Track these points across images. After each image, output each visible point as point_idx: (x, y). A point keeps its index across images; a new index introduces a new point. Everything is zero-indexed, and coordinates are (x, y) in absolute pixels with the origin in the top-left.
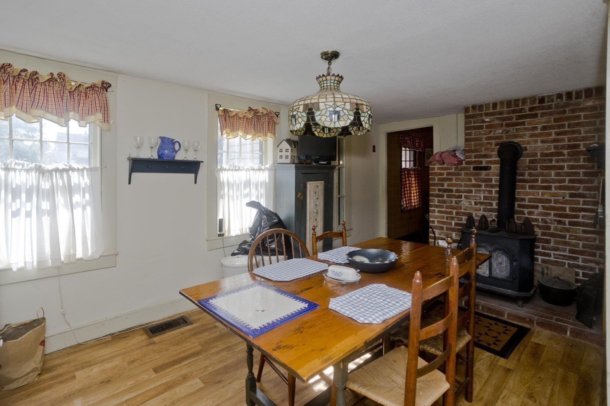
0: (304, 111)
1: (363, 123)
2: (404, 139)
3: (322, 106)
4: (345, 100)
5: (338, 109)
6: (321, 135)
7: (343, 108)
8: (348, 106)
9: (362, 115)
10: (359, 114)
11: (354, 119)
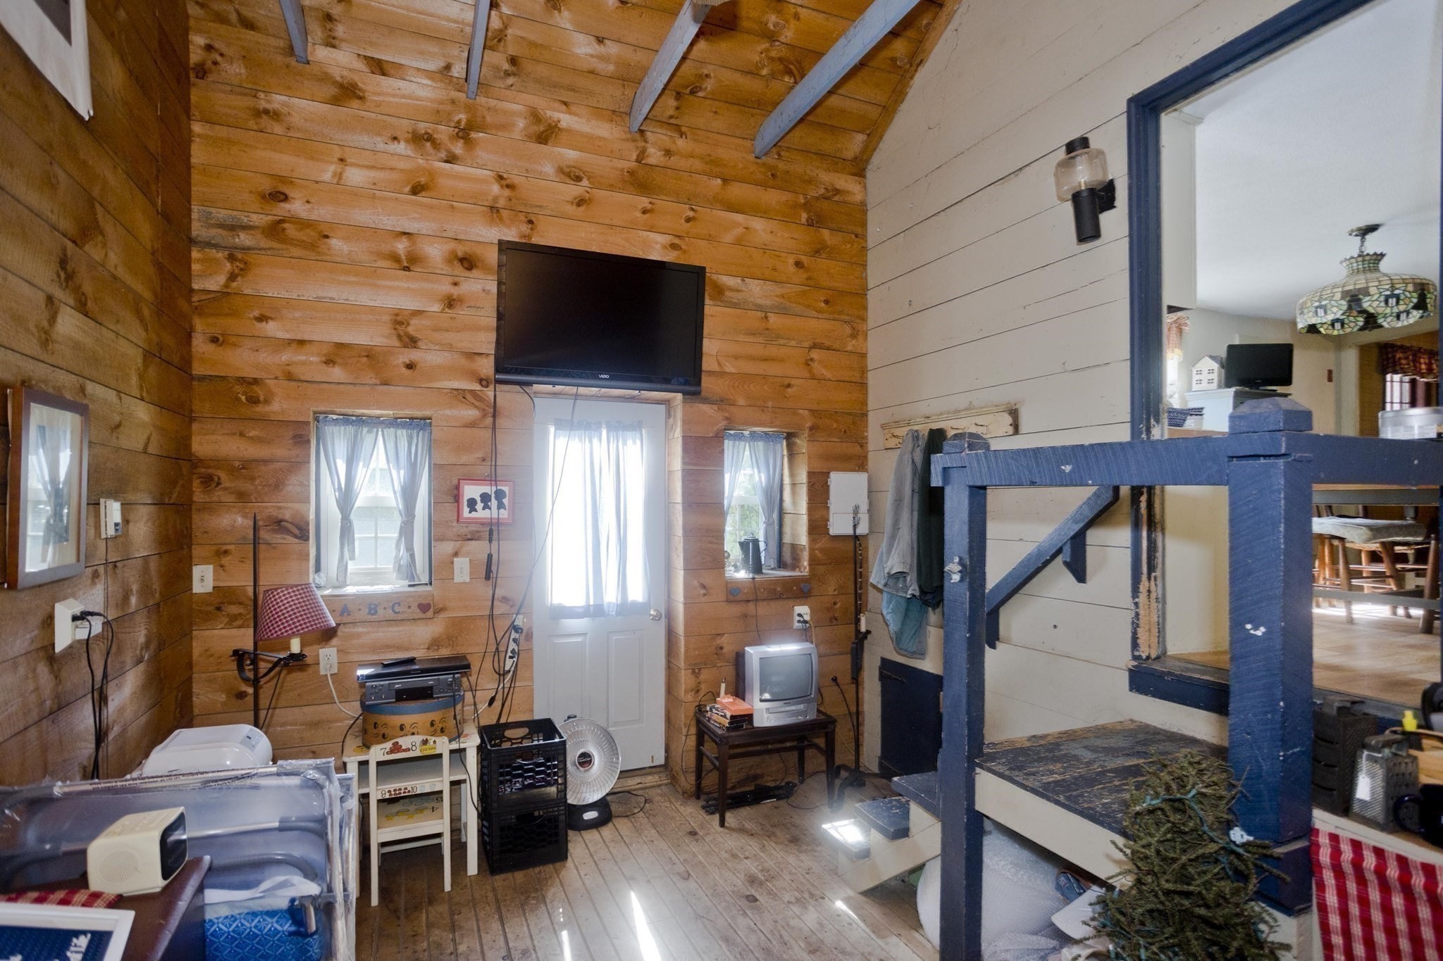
0: (1342, 298)
1: (1429, 305)
2: (1394, 356)
3: (1373, 290)
4: (1407, 281)
5: (1397, 292)
6: (1330, 332)
7: (1404, 290)
8: (1410, 287)
9: (1429, 296)
10: (1425, 295)
11: (1419, 302)
